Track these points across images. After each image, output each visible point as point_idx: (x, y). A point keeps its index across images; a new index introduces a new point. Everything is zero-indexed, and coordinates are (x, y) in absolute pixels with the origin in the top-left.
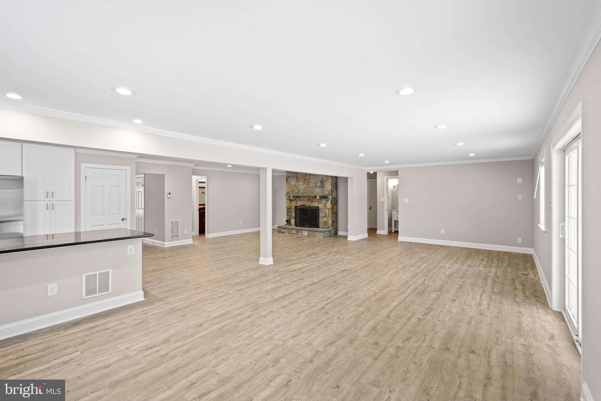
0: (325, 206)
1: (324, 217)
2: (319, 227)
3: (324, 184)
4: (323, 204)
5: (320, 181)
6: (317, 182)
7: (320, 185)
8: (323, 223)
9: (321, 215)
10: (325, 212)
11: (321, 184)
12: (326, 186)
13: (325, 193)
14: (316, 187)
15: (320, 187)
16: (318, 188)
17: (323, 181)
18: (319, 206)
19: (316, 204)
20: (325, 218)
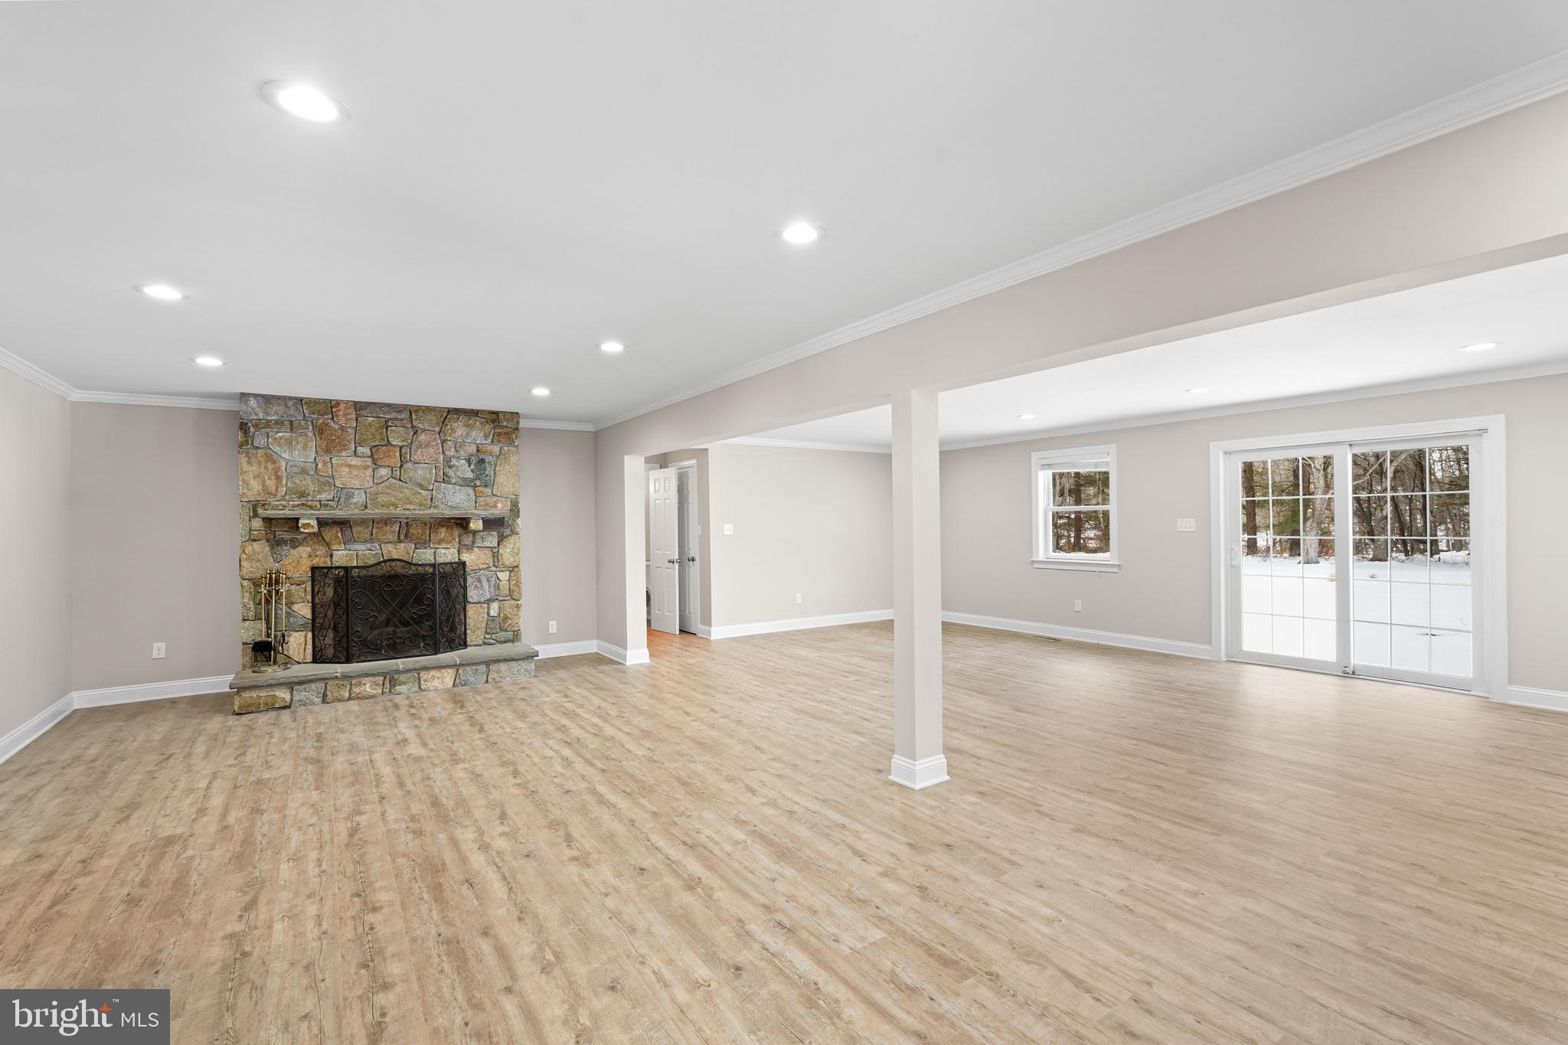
0: (496, 556)
1: (489, 601)
2: (465, 646)
3: (489, 470)
4: (486, 551)
5: (469, 461)
6: (454, 462)
7: (470, 475)
8: (484, 625)
9: (473, 594)
10: (493, 582)
11: (473, 471)
12: (501, 479)
13: (495, 506)
14: (449, 483)
15: (466, 483)
16: (457, 487)
17: (482, 461)
18: (466, 557)
19: (447, 554)
20: (495, 606)
